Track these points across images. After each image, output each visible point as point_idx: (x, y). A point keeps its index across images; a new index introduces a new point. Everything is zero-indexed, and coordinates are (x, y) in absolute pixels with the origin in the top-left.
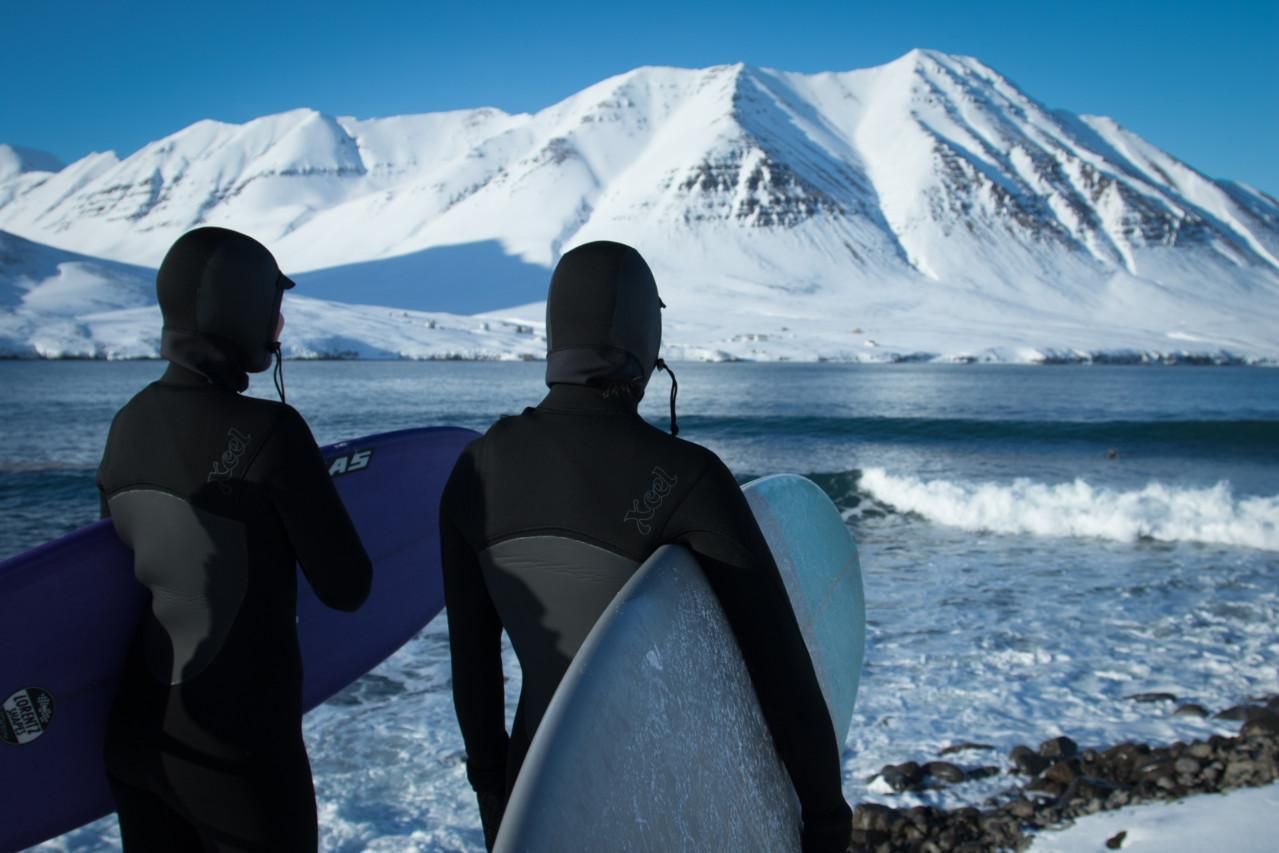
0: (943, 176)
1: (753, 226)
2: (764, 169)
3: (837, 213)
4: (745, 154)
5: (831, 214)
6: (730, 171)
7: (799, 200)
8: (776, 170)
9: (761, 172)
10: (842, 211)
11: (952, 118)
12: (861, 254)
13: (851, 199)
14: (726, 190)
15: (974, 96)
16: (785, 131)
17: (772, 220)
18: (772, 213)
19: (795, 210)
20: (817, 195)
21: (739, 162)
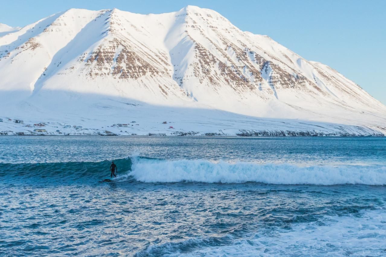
0: (200, 58)
1: (120, 78)
2: (124, 54)
3: (155, 74)
4: (116, 48)
5: (153, 74)
6: (109, 54)
7: (140, 67)
8: (130, 54)
9: (123, 55)
10: (157, 72)
11: (203, 34)
12: (166, 91)
13: (161, 67)
14: (108, 62)
15: (212, 25)
16: (133, 38)
17: (127, 75)
18: (128, 72)
19: (138, 71)
20: (147, 66)
21: (114, 51)
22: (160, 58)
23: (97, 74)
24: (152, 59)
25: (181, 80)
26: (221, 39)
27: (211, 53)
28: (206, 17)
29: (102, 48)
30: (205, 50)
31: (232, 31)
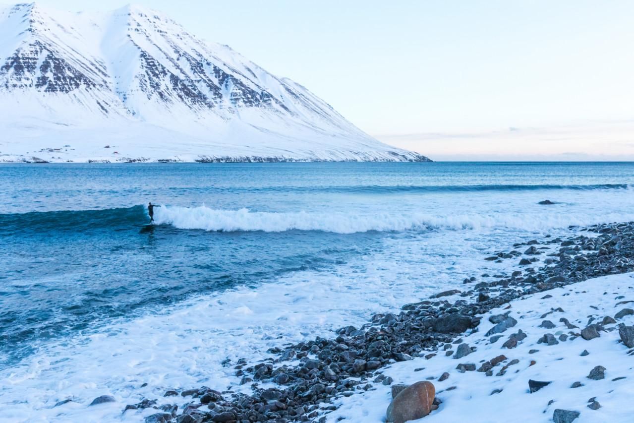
0: (147, 69)
1: (45, 91)
2: (50, 61)
3: (91, 86)
4: (39, 53)
5: (88, 87)
6: (30, 61)
7: (71, 78)
8: (57, 62)
9: (49, 63)
10: (94, 85)
11: (149, 40)
12: (105, 108)
13: (98, 79)
14: (29, 71)
15: (160, 29)
16: (61, 41)
17: (56, 88)
18: (56, 85)
19: (69, 83)
20: (80, 76)
21: (36, 57)
22: (97, 68)
23: (15, 86)
24: (87, 69)
25: (125, 95)
26: (171, 46)
27: (160, 62)
28: (152, 20)
29: (20, 53)
30: (153, 59)
31: (184, 38)
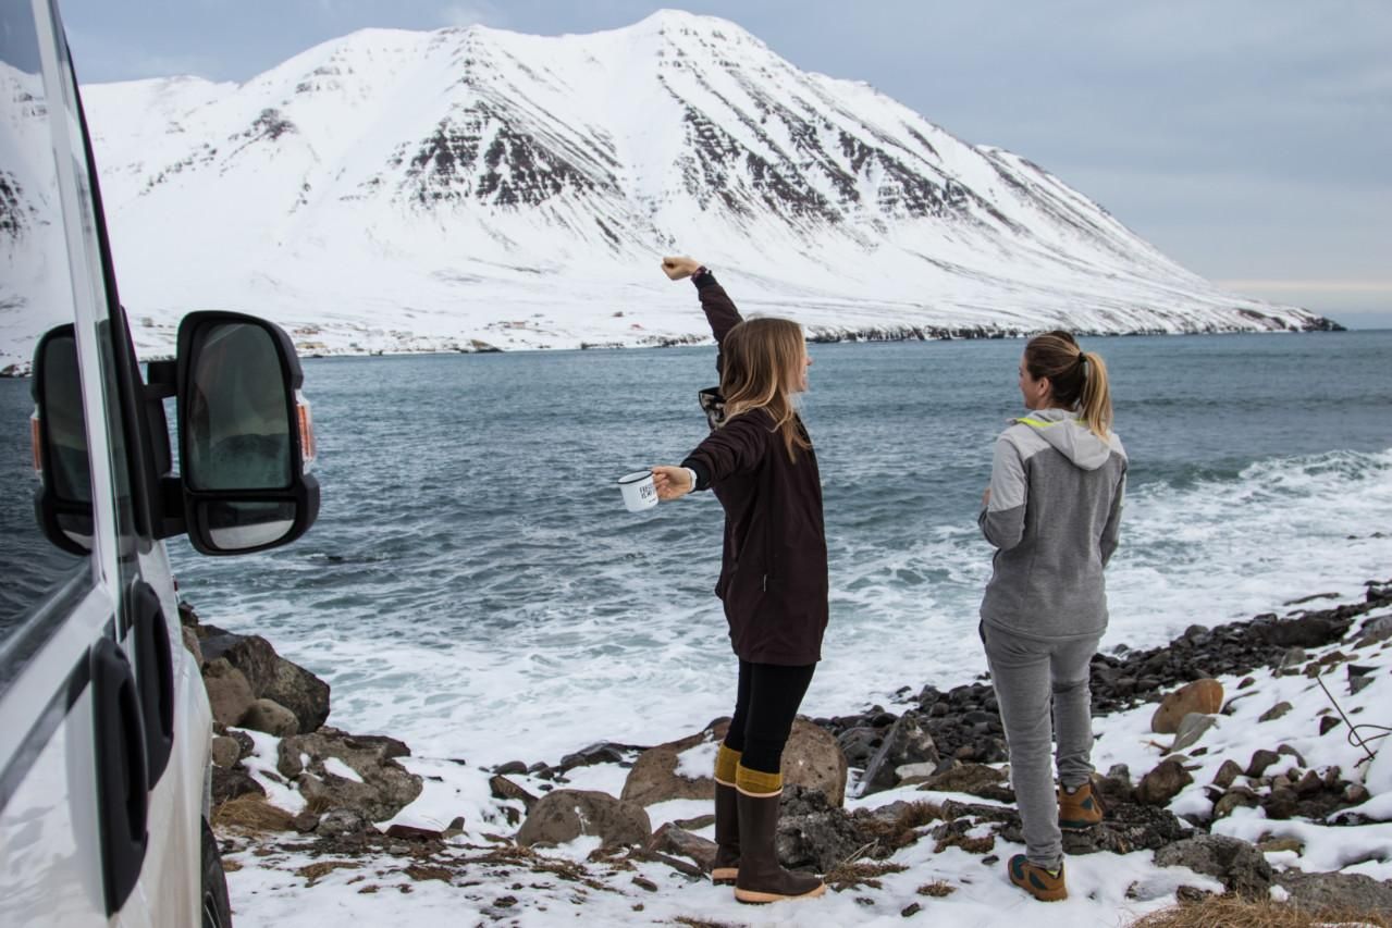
0: (698, 146)
1: (496, 203)
2: (505, 141)
3: (585, 188)
4: (483, 125)
5: (579, 190)
6: (466, 144)
7: (545, 174)
8: (518, 142)
9: (502, 144)
10: (591, 186)
11: (703, 83)
12: (614, 232)
13: (599, 172)
14: (464, 164)
15: (725, 59)
16: (526, 99)
17: (516, 196)
18: (516, 189)
19: (540, 185)
20: (562, 169)
21: (477, 134)
22: (596, 150)
23: (437, 196)
24: (576, 152)
25: (653, 203)
26: (749, 94)
27: (726, 130)
28: (709, 40)
29: (448, 128)
30: (710, 123)
31: (776, 74)
